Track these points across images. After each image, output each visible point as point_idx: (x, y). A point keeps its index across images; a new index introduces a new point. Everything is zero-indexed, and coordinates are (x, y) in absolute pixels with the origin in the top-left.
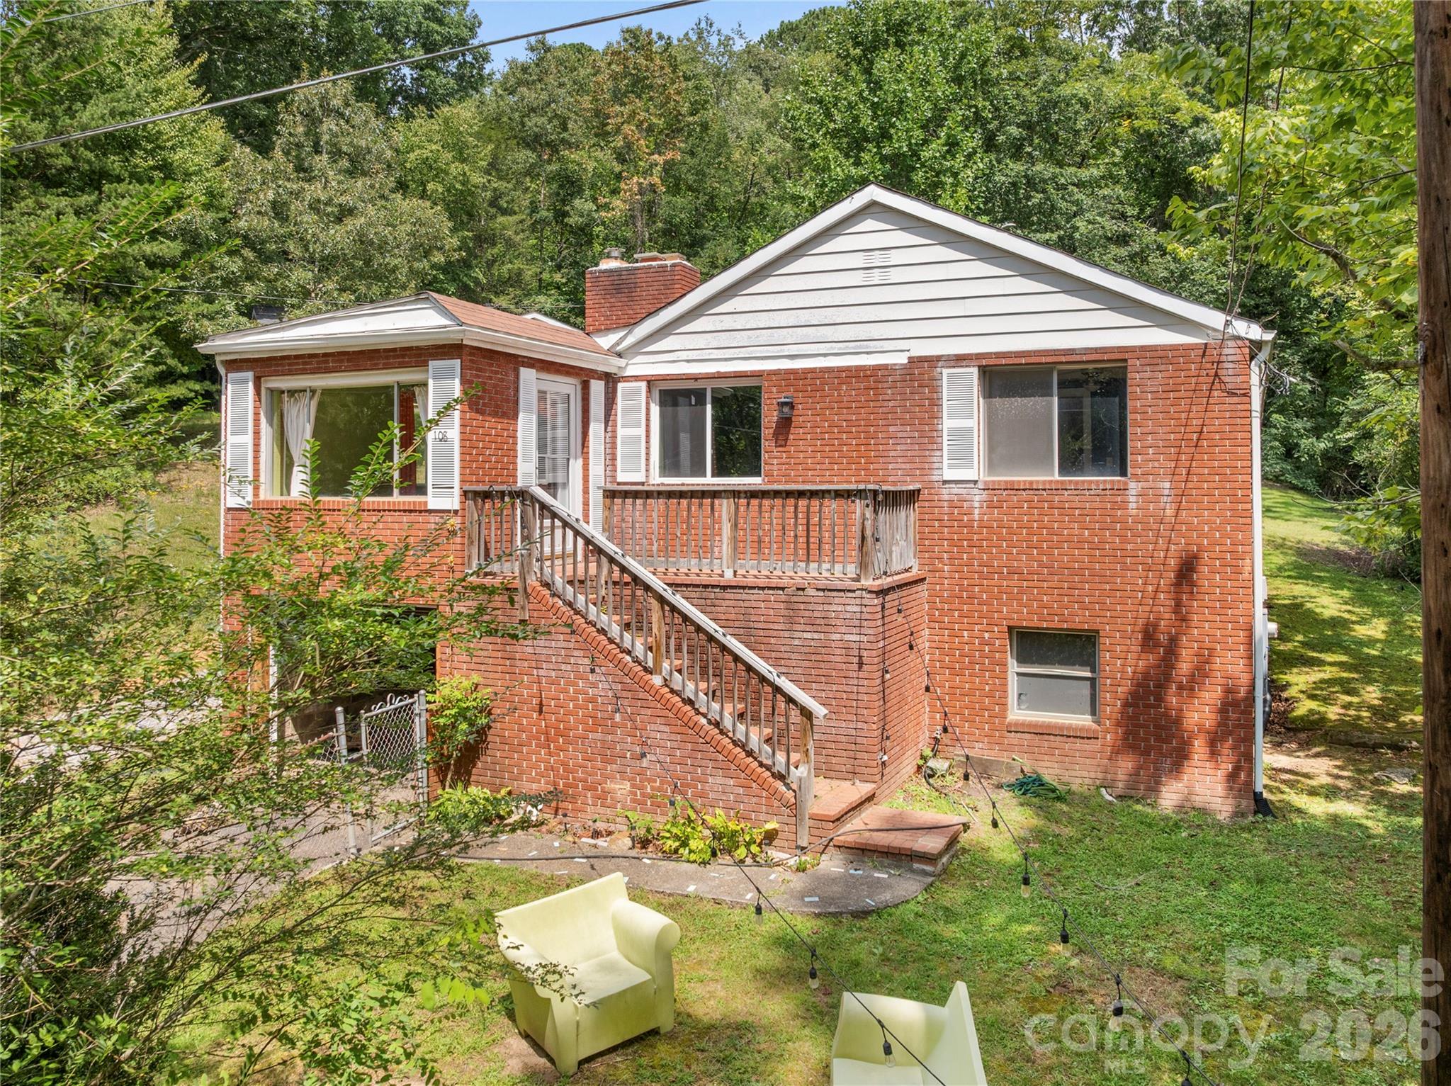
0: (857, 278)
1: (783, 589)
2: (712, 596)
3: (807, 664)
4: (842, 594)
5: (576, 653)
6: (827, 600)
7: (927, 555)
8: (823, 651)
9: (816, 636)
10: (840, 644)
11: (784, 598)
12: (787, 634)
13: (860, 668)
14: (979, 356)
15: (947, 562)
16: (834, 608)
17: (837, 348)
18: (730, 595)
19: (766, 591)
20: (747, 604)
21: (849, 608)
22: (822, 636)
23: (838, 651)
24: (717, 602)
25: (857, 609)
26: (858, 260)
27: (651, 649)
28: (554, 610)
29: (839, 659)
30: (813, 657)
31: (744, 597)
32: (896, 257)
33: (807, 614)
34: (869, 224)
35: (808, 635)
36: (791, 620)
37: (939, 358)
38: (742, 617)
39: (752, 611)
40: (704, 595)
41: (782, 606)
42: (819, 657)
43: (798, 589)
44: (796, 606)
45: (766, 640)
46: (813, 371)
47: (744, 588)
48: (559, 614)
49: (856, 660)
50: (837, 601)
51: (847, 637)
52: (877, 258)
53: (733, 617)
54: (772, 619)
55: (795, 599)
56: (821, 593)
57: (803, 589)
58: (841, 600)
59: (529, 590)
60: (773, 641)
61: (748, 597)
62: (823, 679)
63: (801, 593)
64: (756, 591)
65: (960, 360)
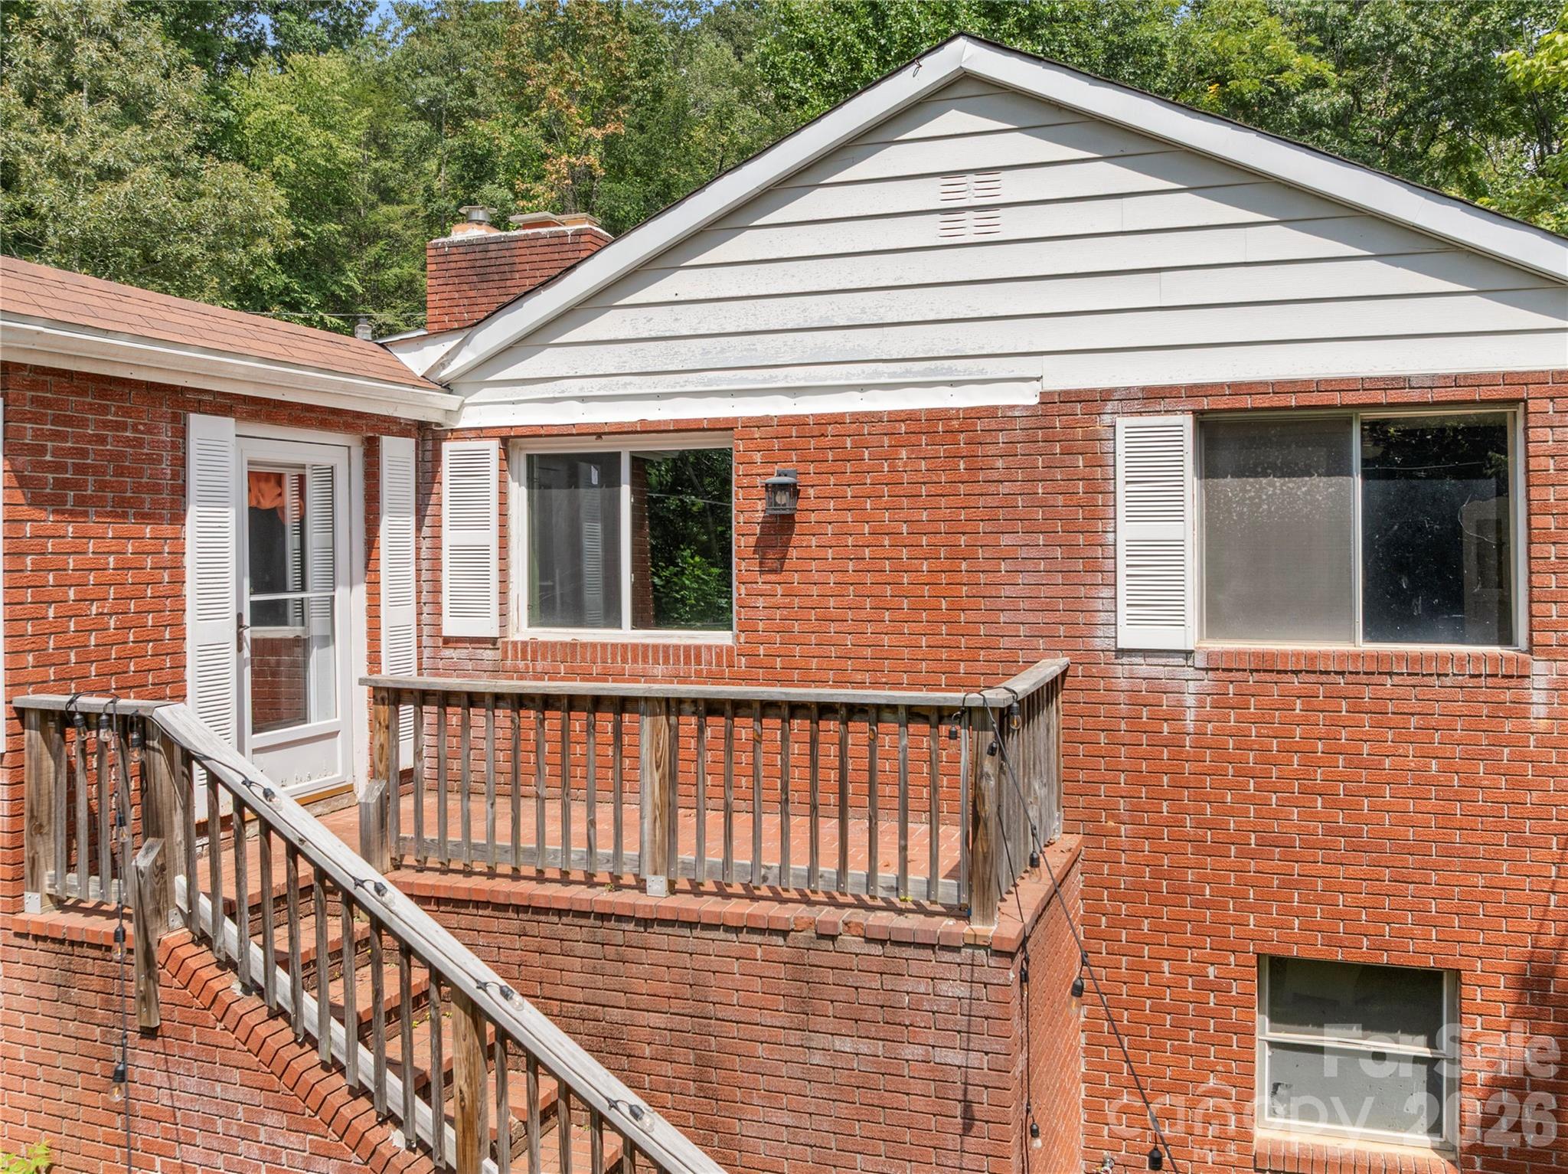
0: (928, 231)
1: (784, 933)
2: (619, 938)
3: (843, 1109)
4: (927, 953)
5: (272, 1118)
6: (892, 966)
7: (1082, 801)
8: (881, 1082)
9: (864, 1046)
10: (921, 1070)
11: (786, 953)
12: (794, 1037)
13: (967, 1129)
14: (1195, 391)
15: (1125, 816)
16: (909, 984)
17: (886, 373)
18: (657, 937)
19: (744, 936)
20: (699, 962)
21: (944, 988)
22: (879, 1047)
23: (918, 1087)
24: (630, 953)
25: (963, 991)
26: (930, 195)
27: (451, 1121)
28: (217, 1009)
29: (920, 1104)
30: (857, 1096)
31: (692, 944)
32: (1011, 187)
33: (843, 994)
34: (953, 120)
35: (847, 1045)
36: (804, 1006)
37: (1106, 395)
38: (688, 992)
39: (711, 979)
40: (601, 935)
41: (782, 971)
42: (872, 1097)
43: (821, 937)
44: (816, 975)
45: (744, 1047)
46: (837, 419)
47: (691, 925)
48: (230, 1020)
49: (959, 1110)
50: (915, 967)
51: (941, 1055)
52: (971, 192)
53: (666, 988)
54: (758, 999)
55: (813, 957)
56: (877, 949)
57: (833, 938)
58: (929, 969)
59: (159, 956)
60: (760, 1050)
61: (701, 946)
62: (882, 1147)
63: (827, 944)
64: (721, 934)
65: (1153, 398)
